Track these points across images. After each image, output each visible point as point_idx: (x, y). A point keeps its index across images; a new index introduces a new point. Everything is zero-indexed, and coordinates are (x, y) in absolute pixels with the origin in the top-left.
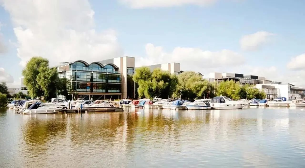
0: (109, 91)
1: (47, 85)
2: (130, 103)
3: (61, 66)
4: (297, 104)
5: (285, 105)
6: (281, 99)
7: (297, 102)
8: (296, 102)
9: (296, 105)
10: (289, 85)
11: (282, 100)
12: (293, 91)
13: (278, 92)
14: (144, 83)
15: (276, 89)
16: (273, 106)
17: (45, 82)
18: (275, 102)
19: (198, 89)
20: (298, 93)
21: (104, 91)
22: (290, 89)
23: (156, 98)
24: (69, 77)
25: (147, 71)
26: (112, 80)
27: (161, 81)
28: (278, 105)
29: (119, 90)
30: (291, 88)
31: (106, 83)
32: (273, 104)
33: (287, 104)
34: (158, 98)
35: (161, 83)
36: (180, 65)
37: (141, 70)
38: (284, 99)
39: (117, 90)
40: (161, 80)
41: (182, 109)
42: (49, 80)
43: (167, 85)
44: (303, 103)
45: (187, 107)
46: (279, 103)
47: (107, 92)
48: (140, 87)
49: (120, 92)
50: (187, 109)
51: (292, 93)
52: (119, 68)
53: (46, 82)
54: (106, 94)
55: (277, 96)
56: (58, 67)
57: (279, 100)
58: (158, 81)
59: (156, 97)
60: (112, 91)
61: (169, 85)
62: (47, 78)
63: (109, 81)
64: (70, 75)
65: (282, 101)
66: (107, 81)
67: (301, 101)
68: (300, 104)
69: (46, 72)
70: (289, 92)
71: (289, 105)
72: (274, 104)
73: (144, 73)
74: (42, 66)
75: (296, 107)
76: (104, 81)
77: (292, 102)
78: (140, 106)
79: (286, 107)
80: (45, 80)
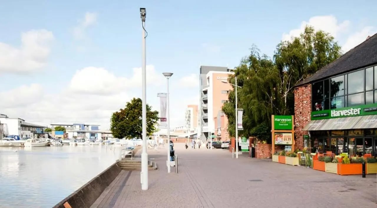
4: (33, 143)
5: (19, 145)
6: (13, 138)
7: (34, 141)
8: (32, 141)
9: (32, 145)
10: (20, 120)
11: (15, 138)
12: (24, 127)
13: (5, 128)
15: (3, 124)
16: (3, 145)
18: (6, 141)
20: (30, 130)
22: (20, 125)
28: (10, 145)
30: (22, 123)
32: (3, 143)
33: (21, 143)
38: (16, 138)
44: (39, 142)
46: (10, 143)
51: (23, 130)
55: (4, 133)
57: (11, 138)
65: (14, 140)
67: (37, 140)
68: (36, 143)
70: (19, 129)
71: (23, 145)
72: (5, 143)
75: (32, 147)
77: (28, 141)
79: (20, 147)
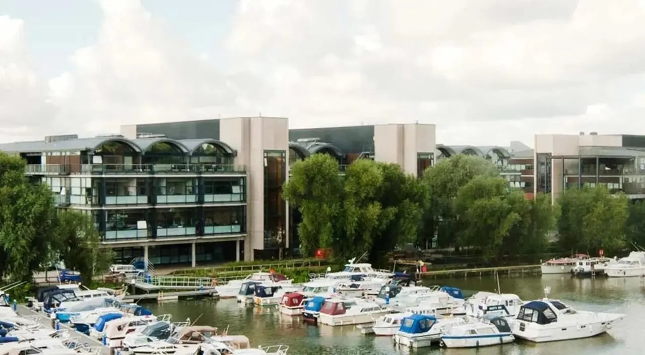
0: (208, 230)
1: (23, 242)
2: (275, 294)
3: (54, 154)
14: (319, 212)
17: (17, 232)
19: (489, 222)
21: (192, 231)
23: (354, 262)
24: (81, 191)
25: (328, 175)
26: (216, 196)
27: (373, 203)
29: (238, 224)
31: (199, 205)
34: (359, 263)
35: (374, 210)
36: (434, 129)
37: (308, 170)
39: (233, 227)
40: (372, 200)
41: (428, 344)
42: (29, 225)
43: (391, 216)
45: (443, 339)
47: (200, 232)
48: (305, 220)
49: (243, 230)
50: (445, 347)
52: (236, 152)
53: (19, 233)
54: (199, 241)
56: (44, 154)
58: (363, 203)
59: (354, 259)
60: (218, 229)
61: (398, 216)
62: (22, 220)
63: (208, 198)
64: (83, 185)
66: (201, 201)
69: (20, 202)
73: (318, 177)
74: (6, 182)
76: (192, 198)
78: (308, 314)
80: (15, 226)
